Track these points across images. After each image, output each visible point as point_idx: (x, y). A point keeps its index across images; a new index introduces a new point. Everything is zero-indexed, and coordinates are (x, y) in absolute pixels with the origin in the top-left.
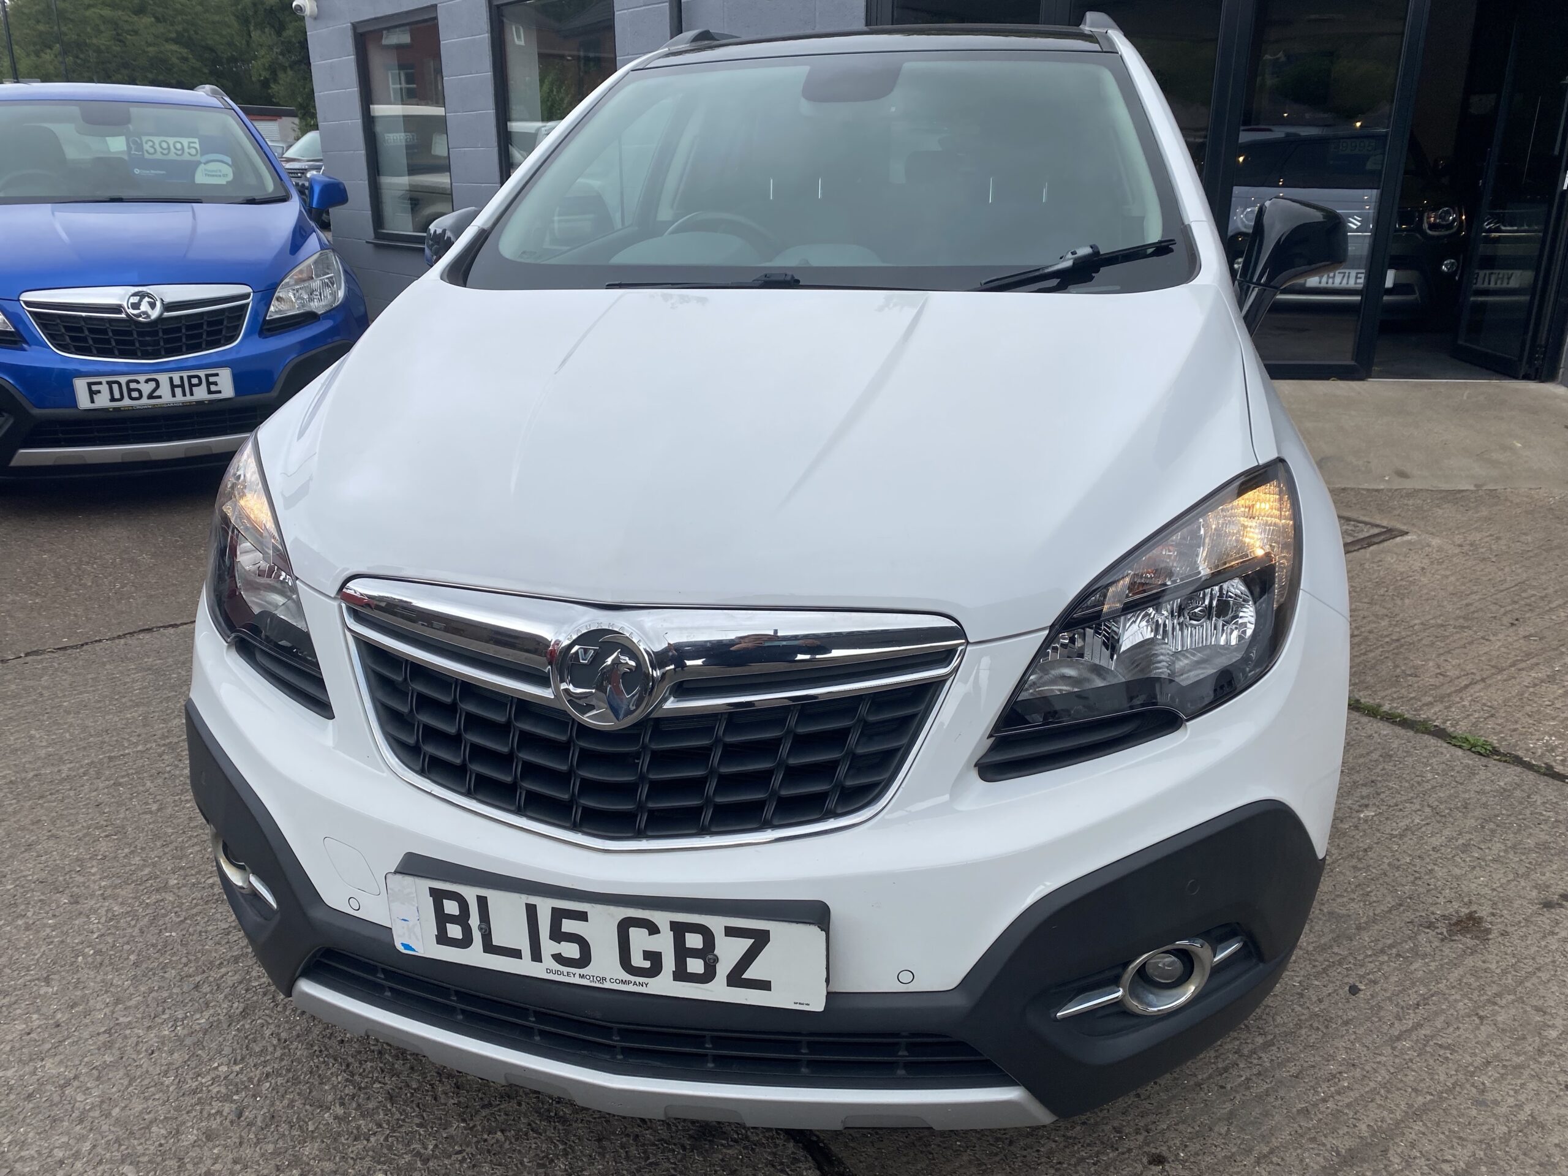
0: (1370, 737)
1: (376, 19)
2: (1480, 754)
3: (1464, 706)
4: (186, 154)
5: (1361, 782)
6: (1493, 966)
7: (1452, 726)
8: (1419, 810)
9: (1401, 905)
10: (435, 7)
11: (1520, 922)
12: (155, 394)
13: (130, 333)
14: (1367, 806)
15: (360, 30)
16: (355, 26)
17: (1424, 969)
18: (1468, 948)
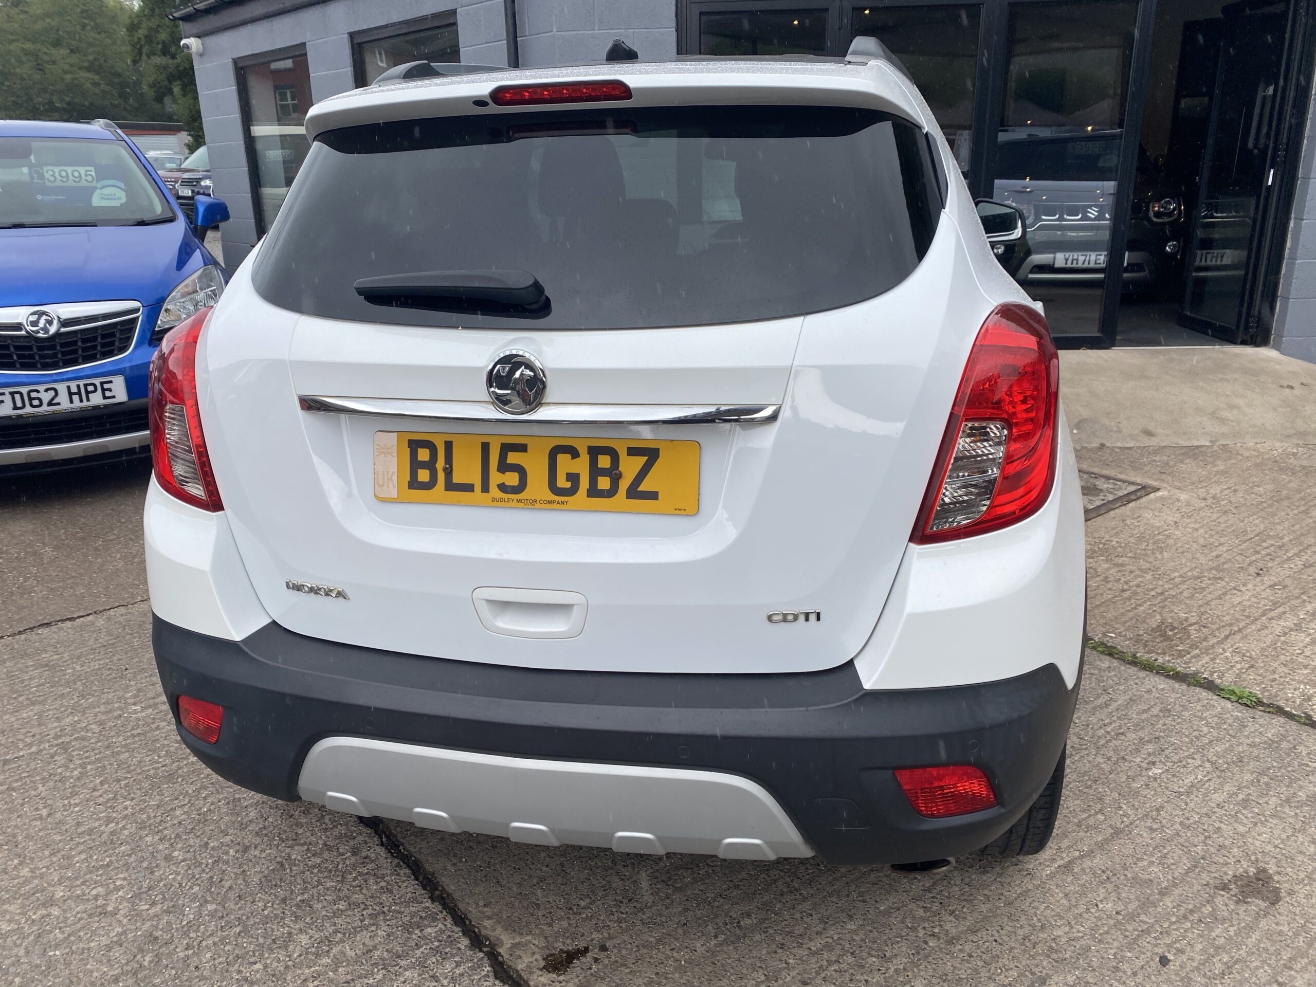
0: (1149, 691)
1: (253, 55)
2: (1247, 705)
3: (1227, 658)
4: (83, 180)
5: (1146, 739)
6: (1285, 929)
7: (1219, 678)
8: (1201, 766)
9: (1196, 867)
10: (304, 44)
11: (1303, 880)
12: (55, 401)
13: (30, 348)
14: (1154, 763)
15: (240, 65)
16: (235, 61)
17: (1225, 935)
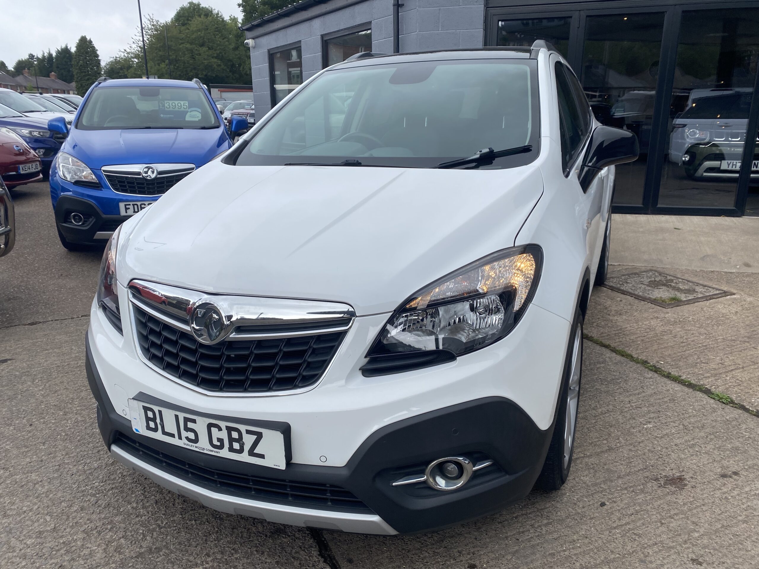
0: (668, 390)
1: (277, 47)
2: (724, 403)
3: (726, 380)
4: (182, 108)
5: (653, 411)
6: (680, 501)
7: (715, 388)
8: (677, 426)
9: (646, 469)
10: (300, 41)
11: (705, 482)
13: (143, 184)
14: (650, 422)
15: (271, 53)
16: (269, 51)
17: (643, 499)
18: (671, 491)
